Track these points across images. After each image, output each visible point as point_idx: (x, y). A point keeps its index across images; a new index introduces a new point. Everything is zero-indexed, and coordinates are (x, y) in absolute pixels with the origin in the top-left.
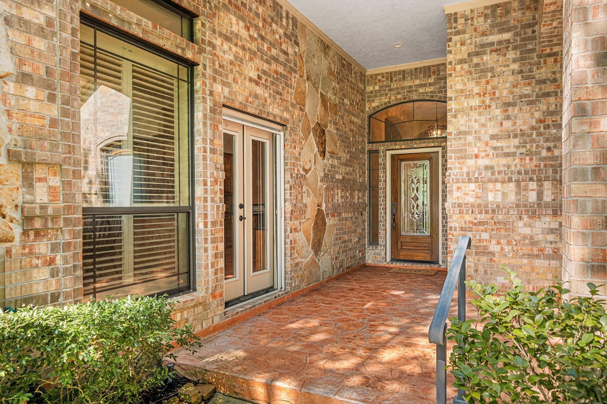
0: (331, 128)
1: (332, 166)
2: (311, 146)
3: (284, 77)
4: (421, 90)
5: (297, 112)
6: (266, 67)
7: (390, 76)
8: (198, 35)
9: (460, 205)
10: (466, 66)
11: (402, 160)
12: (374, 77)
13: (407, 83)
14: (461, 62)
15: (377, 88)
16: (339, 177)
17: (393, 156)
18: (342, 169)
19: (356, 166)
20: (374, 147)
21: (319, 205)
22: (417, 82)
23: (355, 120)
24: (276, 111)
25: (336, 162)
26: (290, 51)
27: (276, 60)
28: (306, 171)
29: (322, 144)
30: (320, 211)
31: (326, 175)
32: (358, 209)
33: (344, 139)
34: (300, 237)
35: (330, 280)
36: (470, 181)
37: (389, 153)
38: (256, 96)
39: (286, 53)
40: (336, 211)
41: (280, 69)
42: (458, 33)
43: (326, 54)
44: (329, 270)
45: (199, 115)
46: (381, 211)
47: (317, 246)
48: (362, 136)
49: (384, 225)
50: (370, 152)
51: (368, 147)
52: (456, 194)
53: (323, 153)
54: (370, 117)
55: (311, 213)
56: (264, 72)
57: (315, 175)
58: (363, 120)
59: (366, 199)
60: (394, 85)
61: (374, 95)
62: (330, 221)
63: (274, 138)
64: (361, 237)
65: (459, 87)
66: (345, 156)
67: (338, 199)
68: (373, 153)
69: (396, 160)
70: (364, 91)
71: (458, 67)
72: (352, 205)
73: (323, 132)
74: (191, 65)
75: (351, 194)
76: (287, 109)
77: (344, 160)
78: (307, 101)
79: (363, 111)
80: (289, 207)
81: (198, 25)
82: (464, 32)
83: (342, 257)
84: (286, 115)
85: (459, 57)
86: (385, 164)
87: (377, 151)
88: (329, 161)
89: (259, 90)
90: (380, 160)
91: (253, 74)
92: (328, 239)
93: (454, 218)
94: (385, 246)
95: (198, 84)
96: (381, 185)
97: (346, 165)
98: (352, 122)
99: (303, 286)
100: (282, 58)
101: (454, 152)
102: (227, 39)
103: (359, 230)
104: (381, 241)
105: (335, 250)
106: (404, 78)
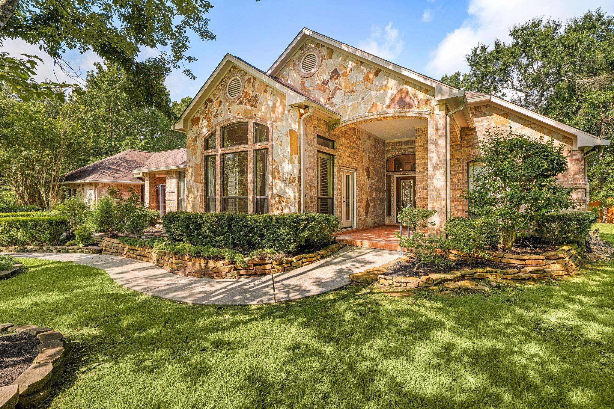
0: (371, 168)
1: (372, 183)
2: (364, 176)
3: (357, 153)
4: (409, 150)
5: (360, 164)
6: (351, 151)
7: (396, 144)
8: (335, 147)
9: (420, 198)
10: (422, 148)
11: (401, 179)
12: (389, 144)
13: (403, 147)
14: (421, 146)
15: (390, 148)
16: (374, 187)
17: (397, 178)
18: (376, 184)
19: (381, 182)
20: (389, 173)
21: (367, 198)
22: (408, 147)
23: (380, 162)
24: (354, 165)
25: (373, 181)
26: (358, 143)
27: (354, 147)
28: (363, 185)
29: (368, 174)
30: (368, 200)
31: (370, 186)
32: (382, 200)
33: (376, 171)
34: (361, 209)
35: (371, 227)
36: (424, 189)
37: (395, 176)
38: (349, 161)
39: (357, 144)
40: (373, 200)
41: (355, 150)
42: (419, 136)
43: (370, 139)
44: (371, 223)
45: (335, 170)
46: (392, 201)
47: (367, 213)
48: (384, 169)
49: (394, 207)
50: (387, 176)
51: (386, 173)
52: (419, 194)
53: (369, 178)
54: (387, 160)
55: (364, 201)
56: (351, 153)
57: (366, 187)
58: (384, 162)
59: (385, 196)
60: (397, 148)
61: (389, 151)
62: (371, 204)
63: (352, 174)
64: (383, 212)
65: (420, 155)
66: (376, 178)
67: (374, 196)
68: (389, 177)
69: (399, 179)
70: (384, 150)
71: (420, 148)
72: (380, 198)
73: (369, 170)
74: (333, 156)
75: (379, 194)
76: (357, 164)
77: (376, 180)
78: (363, 160)
79: (384, 158)
80: (358, 198)
81: (335, 144)
82: (422, 136)
83: (375, 219)
84: (357, 166)
85: (420, 144)
86: (394, 181)
87: (390, 176)
88: (371, 181)
89: (350, 159)
90: (392, 179)
91: (348, 155)
92: (370, 211)
93: (419, 202)
94: (394, 216)
95: (335, 161)
96: (392, 190)
97: (377, 182)
98: (379, 164)
99: (362, 227)
100: (356, 146)
101: (418, 179)
102: (342, 145)
103: (382, 209)
104: (392, 214)
105: (372, 216)
106: (402, 145)
